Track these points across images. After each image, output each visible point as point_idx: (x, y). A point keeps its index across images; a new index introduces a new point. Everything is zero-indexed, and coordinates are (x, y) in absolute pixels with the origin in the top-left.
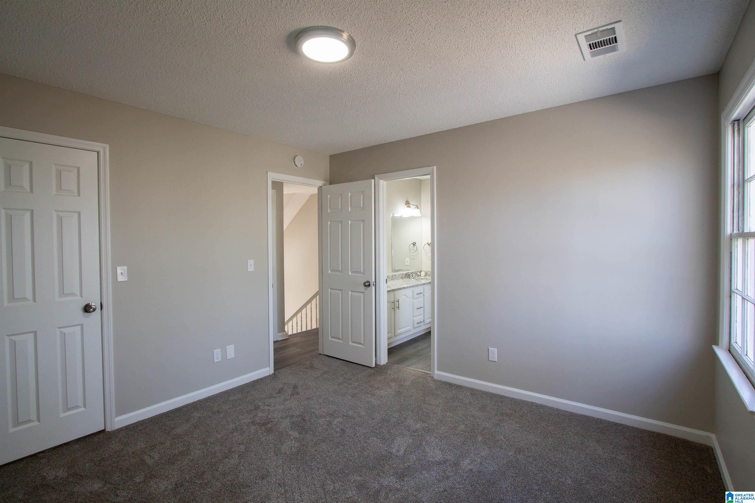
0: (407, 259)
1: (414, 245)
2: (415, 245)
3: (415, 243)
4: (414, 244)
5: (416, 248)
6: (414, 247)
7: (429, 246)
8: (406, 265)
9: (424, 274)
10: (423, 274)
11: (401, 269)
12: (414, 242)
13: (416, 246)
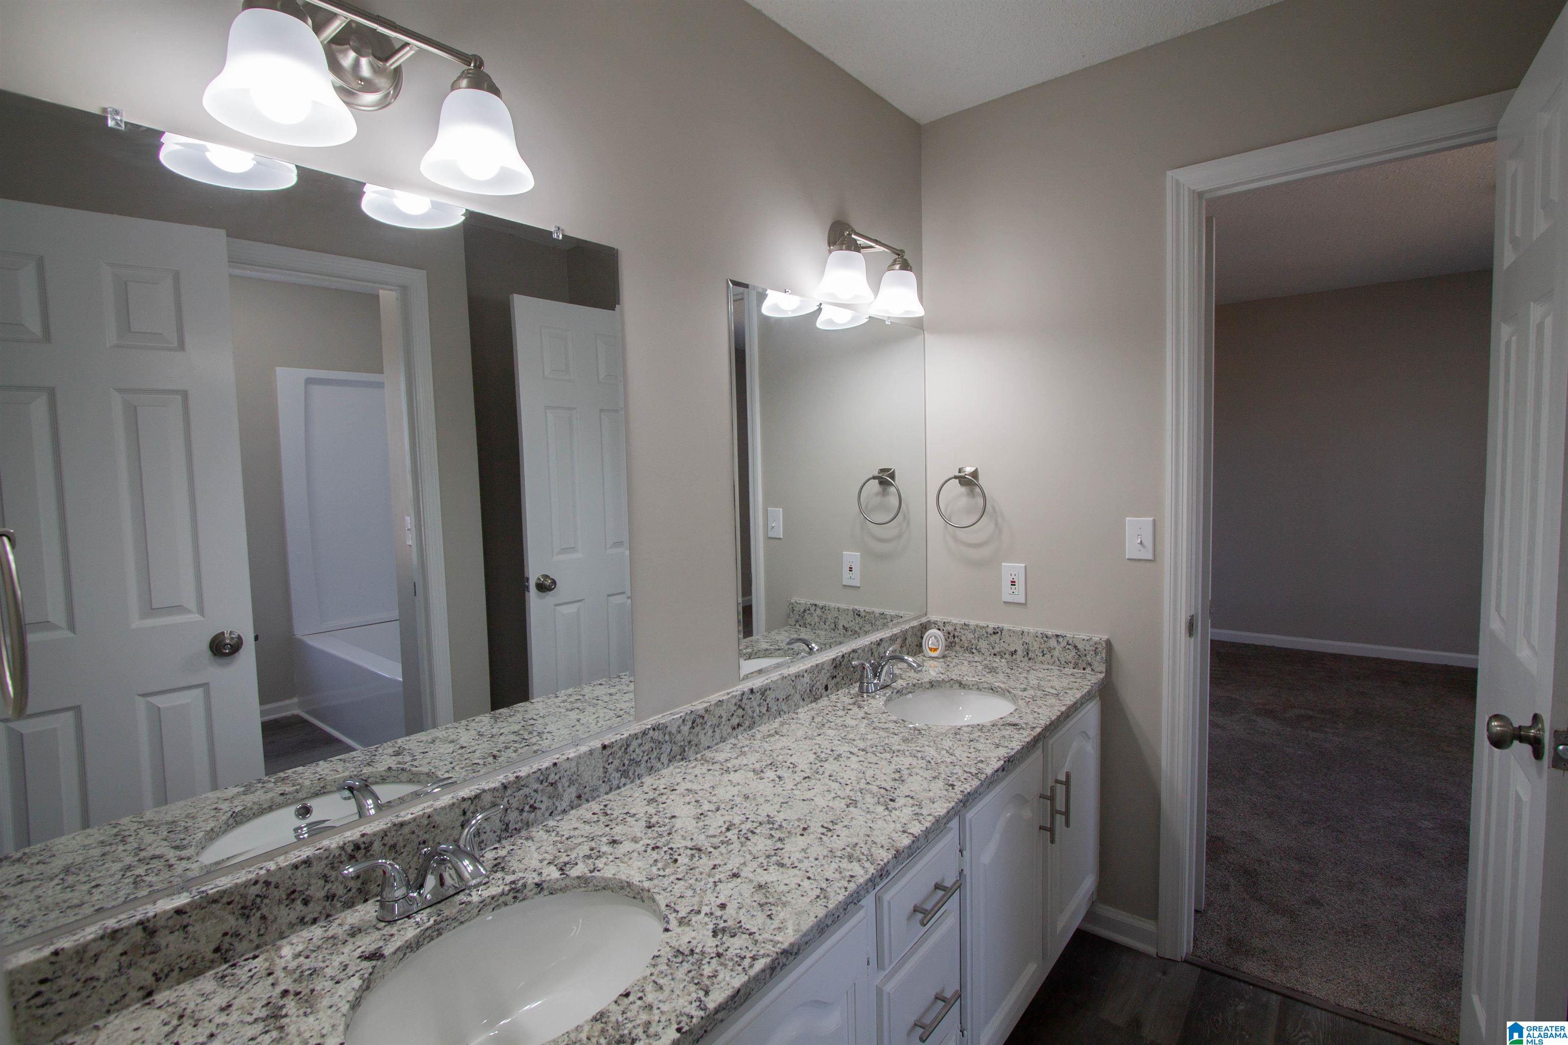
0: (852, 557)
1: (883, 483)
2: (891, 484)
3: (892, 476)
4: (885, 479)
5: (894, 501)
6: (884, 493)
7: (963, 489)
8: (844, 583)
9: (942, 643)
10: (933, 639)
11: (821, 603)
12: (882, 471)
13: (893, 489)
